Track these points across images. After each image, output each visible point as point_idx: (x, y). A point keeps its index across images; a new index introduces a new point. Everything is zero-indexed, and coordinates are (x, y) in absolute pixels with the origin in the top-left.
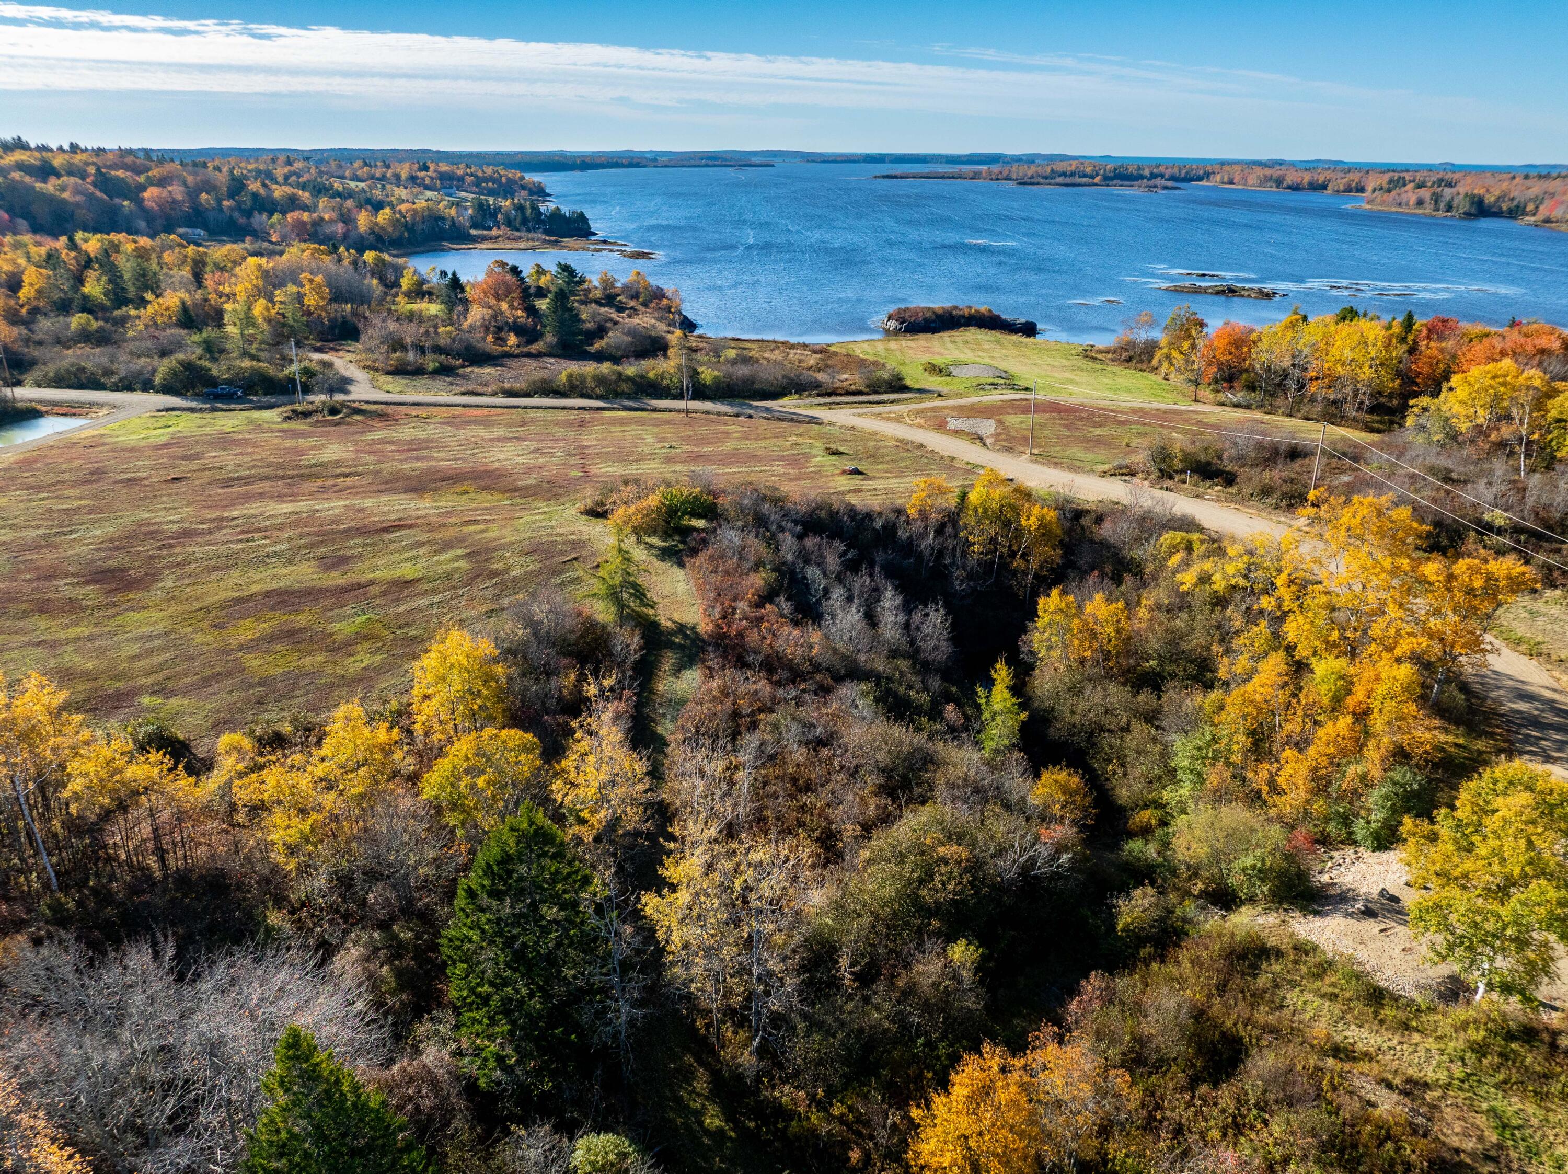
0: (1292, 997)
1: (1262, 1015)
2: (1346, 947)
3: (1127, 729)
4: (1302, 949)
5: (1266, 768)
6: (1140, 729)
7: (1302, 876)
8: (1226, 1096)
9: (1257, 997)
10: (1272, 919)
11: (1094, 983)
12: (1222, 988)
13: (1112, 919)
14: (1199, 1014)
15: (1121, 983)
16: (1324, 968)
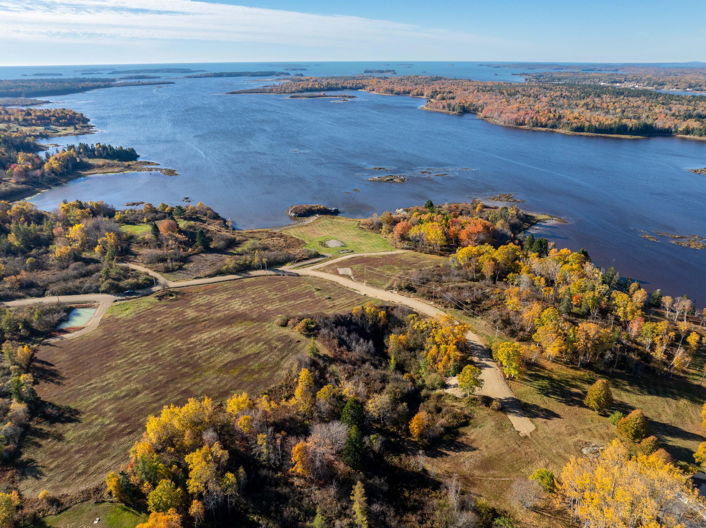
0: (446, 401)
1: (443, 404)
2: (452, 393)
3: (410, 360)
4: (446, 394)
5: (436, 365)
6: (413, 359)
7: (444, 383)
8: (441, 414)
9: (442, 402)
10: (441, 391)
11: (422, 404)
12: (438, 401)
13: (420, 395)
14: (436, 405)
15: (425, 404)
16: (450, 396)
